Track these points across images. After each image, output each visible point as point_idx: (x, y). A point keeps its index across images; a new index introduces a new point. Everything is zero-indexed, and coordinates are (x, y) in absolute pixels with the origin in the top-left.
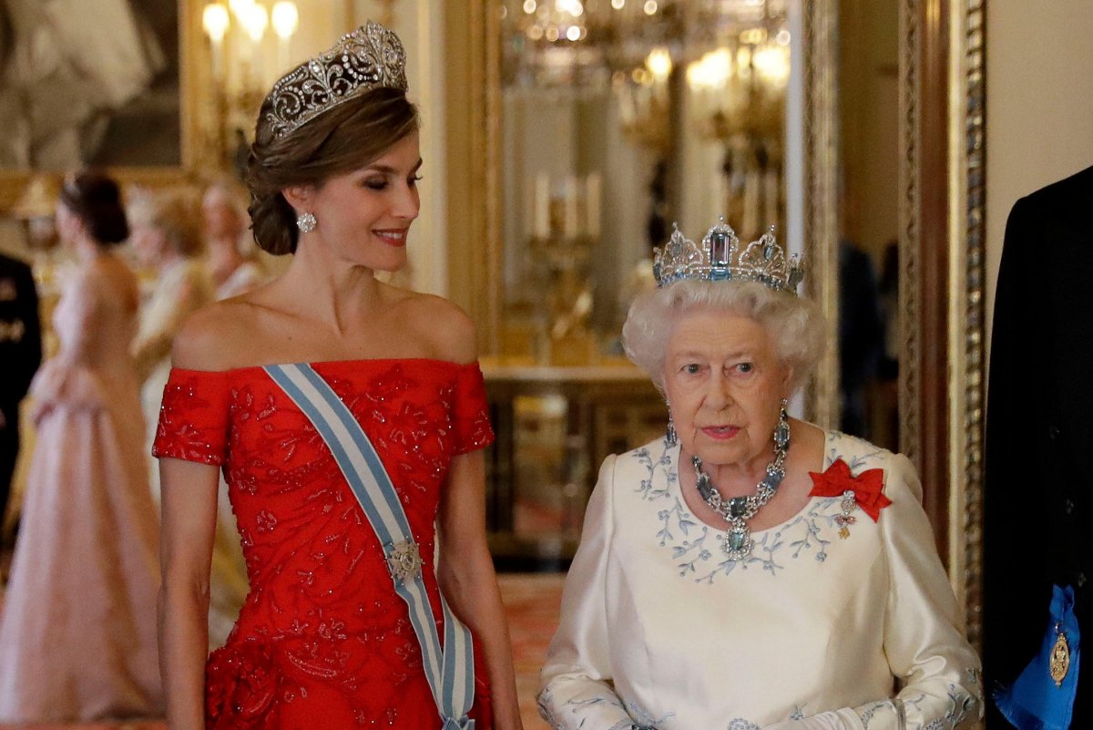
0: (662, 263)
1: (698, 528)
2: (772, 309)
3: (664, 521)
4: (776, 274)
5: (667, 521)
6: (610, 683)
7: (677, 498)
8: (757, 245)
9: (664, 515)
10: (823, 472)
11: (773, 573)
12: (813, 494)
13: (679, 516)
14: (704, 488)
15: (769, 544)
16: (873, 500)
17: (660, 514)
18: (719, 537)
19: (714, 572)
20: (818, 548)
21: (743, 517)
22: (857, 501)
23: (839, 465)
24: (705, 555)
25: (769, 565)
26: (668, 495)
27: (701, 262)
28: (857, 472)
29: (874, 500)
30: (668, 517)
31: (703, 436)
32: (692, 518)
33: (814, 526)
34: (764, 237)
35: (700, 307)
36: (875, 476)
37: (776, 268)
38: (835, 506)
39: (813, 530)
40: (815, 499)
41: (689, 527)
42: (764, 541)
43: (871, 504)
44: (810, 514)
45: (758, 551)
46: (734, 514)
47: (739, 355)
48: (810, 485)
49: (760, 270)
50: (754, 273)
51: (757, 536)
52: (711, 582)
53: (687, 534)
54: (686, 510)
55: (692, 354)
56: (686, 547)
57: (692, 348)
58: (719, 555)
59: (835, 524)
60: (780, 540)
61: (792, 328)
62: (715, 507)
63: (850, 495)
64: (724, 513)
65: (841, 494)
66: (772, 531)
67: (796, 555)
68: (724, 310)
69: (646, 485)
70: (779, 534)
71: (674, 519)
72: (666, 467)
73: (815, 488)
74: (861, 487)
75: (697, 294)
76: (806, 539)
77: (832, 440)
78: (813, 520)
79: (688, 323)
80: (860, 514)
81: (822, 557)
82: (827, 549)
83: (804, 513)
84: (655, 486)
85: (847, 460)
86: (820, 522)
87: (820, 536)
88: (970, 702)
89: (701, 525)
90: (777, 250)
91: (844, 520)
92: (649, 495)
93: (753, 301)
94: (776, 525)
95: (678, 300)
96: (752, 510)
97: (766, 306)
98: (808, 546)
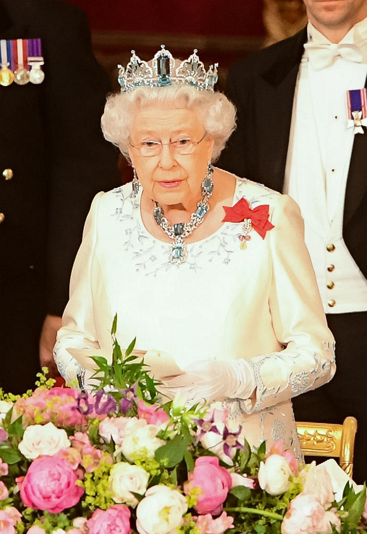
0: (126, 76)
1: (150, 241)
2: (199, 102)
3: (129, 235)
4: (200, 80)
5: (130, 236)
7: (137, 221)
8: (187, 63)
9: (128, 232)
10: (232, 206)
11: (195, 271)
12: (225, 220)
13: (138, 233)
14: (158, 217)
15: (195, 253)
17: (126, 231)
18: (163, 247)
19: (158, 269)
20: (224, 255)
21: (182, 236)
22: (253, 225)
23: (242, 202)
24: (153, 258)
25: (193, 267)
26: (131, 219)
27: (151, 76)
28: (253, 206)
29: (263, 225)
30: (131, 233)
32: (147, 234)
33: (224, 241)
34: (191, 57)
35: (151, 105)
36: (265, 208)
37: (200, 76)
38: (239, 228)
39: (223, 245)
41: (144, 240)
43: (261, 227)
44: (222, 233)
45: (189, 259)
46: (176, 234)
47: (179, 132)
48: (223, 214)
49: (189, 78)
50: (186, 81)
51: (188, 248)
52: (155, 275)
53: (142, 244)
54: (143, 228)
55: (149, 133)
56: (141, 253)
57: (150, 129)
58: (162, 259)
60: (201, 250)
61: (212, 114)
62: (164, 230)
63: (248, 222)
64: (169, 234)
65: (243, 221)
66: (197, 244)
67: (211, 260)
68: (168, 105)
69: (119, 211)
70: (200, 247)
71: (135, 235)
72: (133, 200)
73: (226, 217)
74: (256, 215)
75: (153, 94)
76: (218, 250)
77: (240, 185)
78: (224, 238)
79: (146, 114)
80: (254, 234)
81: (227, 261)
82: (231, 256)
83: (218, 233)
84: (125, 212)
85: (248, 199)
86: (228, 239)
87: (228, 248)
88: (326, 364)
89: (152, 238)
90: (199, 65)
91: (244, 238)
92: (121, 218)
93: (187, 98)
94: (200, 240)
95: (138, 99)
96: (188, 232)
97: (195, 100)
98: (219, 254)
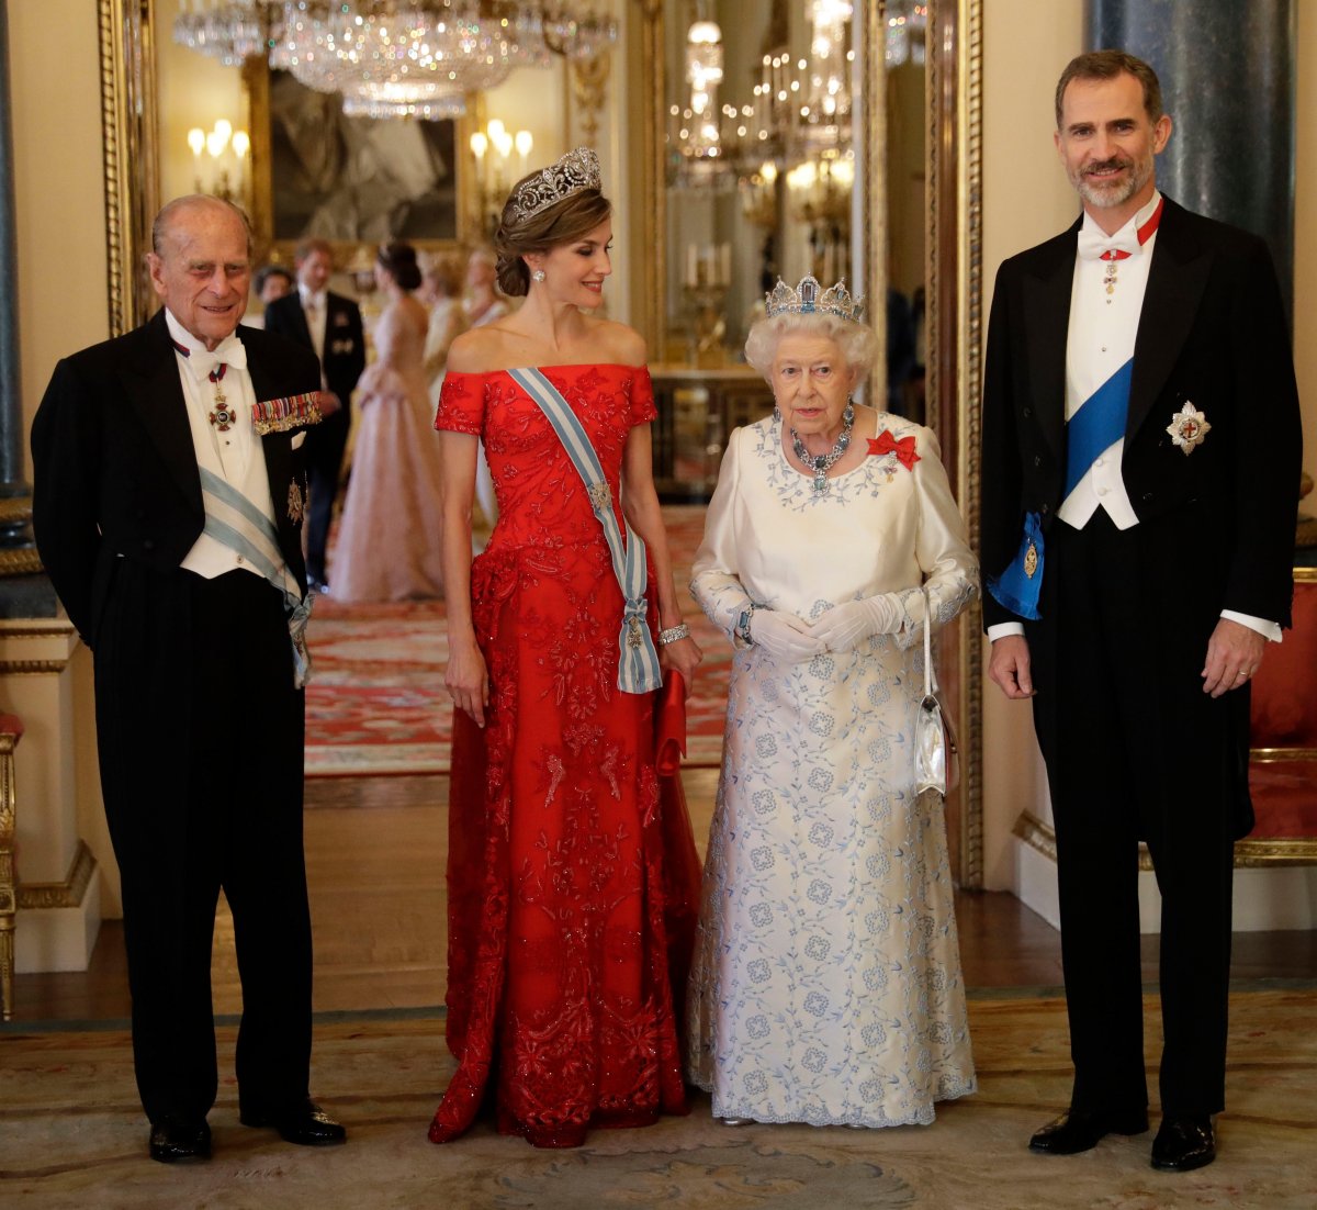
0: (771, 302)
1: (794, 475)
2: (843, 332)
3: (772, 471)
4: (845, 309)
5: (774, 471)
6: (737, 576)
7: (780, 455)
8: (833, 290)
9: (772, 467)
10: (876, 438)
11: (843, 504)
12: (869, 453)
13: (782, 467)
14: (798, 450)
15: (840, 486)
16: (909, 456)
17: (769, 465)
18: (808, 481)
19: (805, 504)
20: (872, 488)
21: (824, 468)
22: (898, 457)
23: (886, 435)
24: (799, 493)
25: (841, 500)
26: (775, 454)
27: (796, 301)
28: (898, 438)
30: (774, 467)
31: (797, 415)
32: (791, 469)
33: (870, 474)
34: (837, 285)
35: (793, 331)
36: (910, 441)
37: (845, 305)
38: (884, 461)
39: (869, 477)
40: (871, 457)
41: (789, 475)
42: (837, 484)
43: (907, 459)
44: (868, 465)
45: (833, 491)
46: (818, 467)
47: (820, 362)
48: (867, 447)
49: (834, 307)
50: (831, 308)
51: (832, 481)
52: (803, 510)
53: (787, 479)
54: (787, 463)
55: (789, 362)
56: (786, 487)
57: (791, 357)
58: (808, 494)
59: (884, 473)
60: (848, 482)
61: (856, 344)
62: (805, 462)
63: (893, 454)
64: (811, 465)
65: (888, 453)
66: (843, 478)
67: (858, 493)
68: (812, 333)
69: (760, 447)
70: (847, 480)
71: (779, 470)
72: (774, 435)
73: (870, 449)
74: (902, 449)
75: (794, 321)
76: (865, 482)
77: (882, 417)
78: (869, 470)
79: (787, 341)
80: (900, 466)
81: (875, 494)
82: (879, 489)
83: (863, 466)
84: (766, 447)
85: (892, 431)
86: (874, 472)
87: (874, 480)
89: (797, 473)
90: (846, 293)
91: (890, 470)
92: (762, 453)
93: (830, 326)
95: (781, 326)
96: (830, 463)
97: (838, 330)
98: (866, 487)
